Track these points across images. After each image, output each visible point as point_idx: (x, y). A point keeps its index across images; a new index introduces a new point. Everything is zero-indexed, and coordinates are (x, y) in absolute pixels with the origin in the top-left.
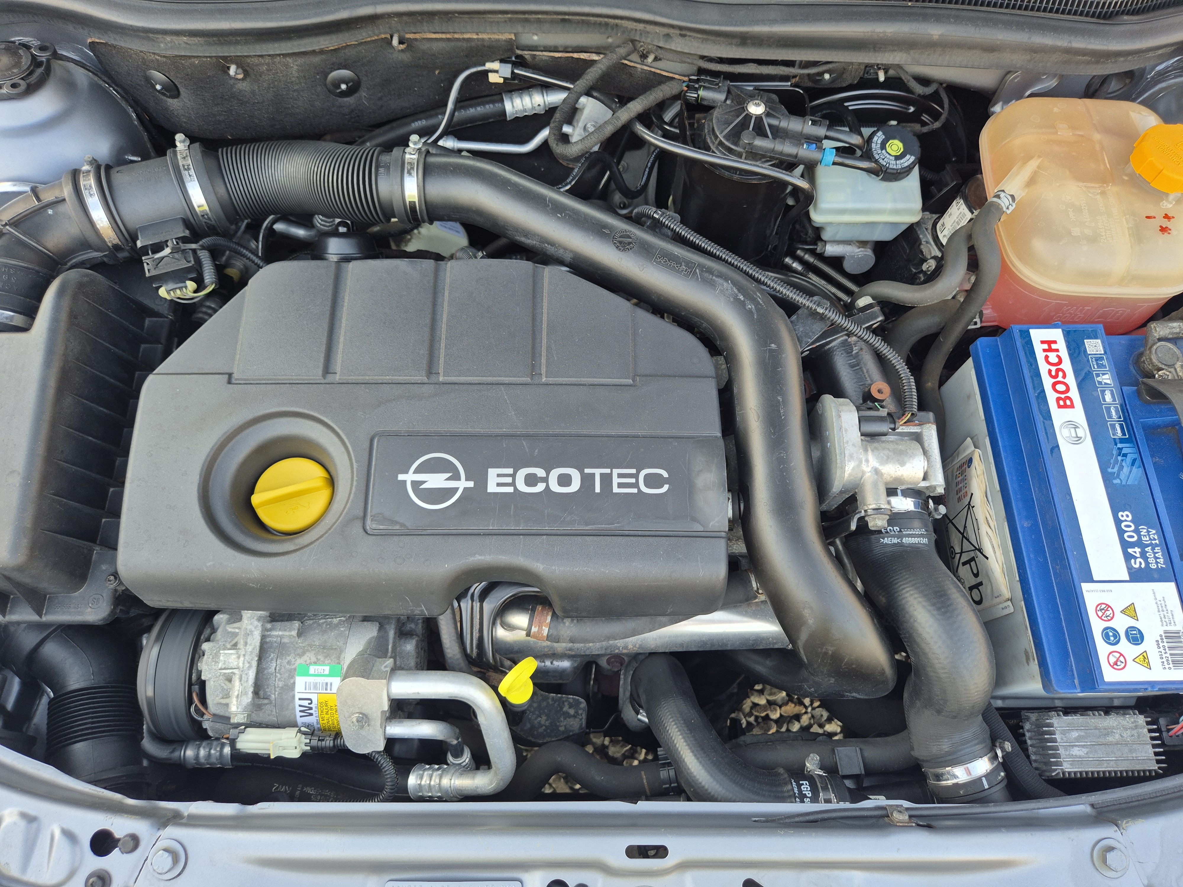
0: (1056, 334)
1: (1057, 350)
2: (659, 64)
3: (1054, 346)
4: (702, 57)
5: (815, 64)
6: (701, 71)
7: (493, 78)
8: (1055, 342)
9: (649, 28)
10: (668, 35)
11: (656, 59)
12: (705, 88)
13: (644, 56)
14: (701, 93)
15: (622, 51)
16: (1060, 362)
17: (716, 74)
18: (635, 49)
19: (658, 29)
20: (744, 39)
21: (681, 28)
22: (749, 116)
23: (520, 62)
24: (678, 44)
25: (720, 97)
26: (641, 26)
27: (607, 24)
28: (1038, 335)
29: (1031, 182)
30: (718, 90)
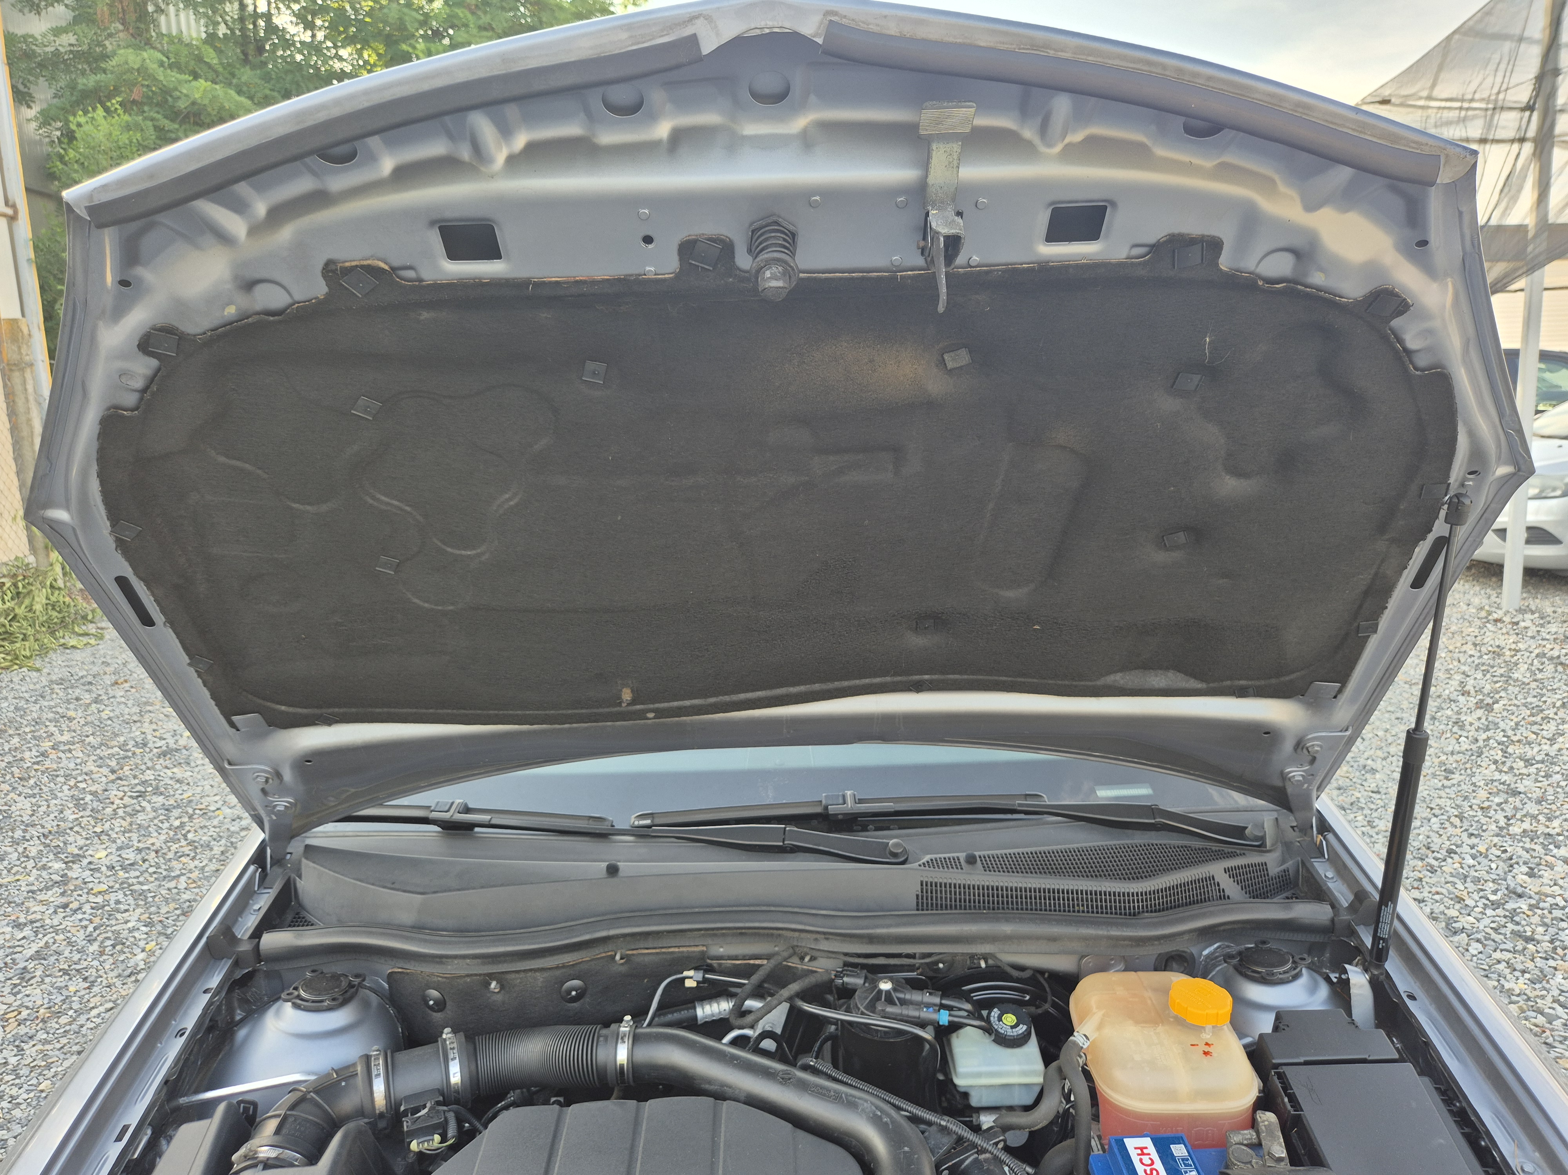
0: (1147, 1142)
1: (1149, 1154)
2: (814, 963)
3: (1145, 1151)
4: (846, 954)
5: (930, 955)
6: (846, 964)
7: (690, 984)
8: (1146, 1148)
9: (803, 935)
10: (816, 940)
11: (811, 960)
12: (848, 976)
13: (802, 958)
14: (846, 979)
15: (785, 954)
16: (1153, 1163)
17: (855, 965)
18: (795, 953)
19: (809, 936)
20: (872, 939)
21: (824, 933)
22: (880, 991)
23: (710, 969)
24: (825, 945)
25: (860, 981)
26: (797, 934)
27: (772, 935)
28: (1131, 1144)
29: (1100, 1027)
30: (857, 976)
